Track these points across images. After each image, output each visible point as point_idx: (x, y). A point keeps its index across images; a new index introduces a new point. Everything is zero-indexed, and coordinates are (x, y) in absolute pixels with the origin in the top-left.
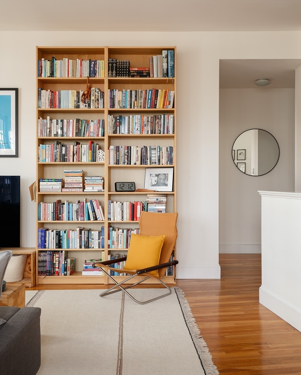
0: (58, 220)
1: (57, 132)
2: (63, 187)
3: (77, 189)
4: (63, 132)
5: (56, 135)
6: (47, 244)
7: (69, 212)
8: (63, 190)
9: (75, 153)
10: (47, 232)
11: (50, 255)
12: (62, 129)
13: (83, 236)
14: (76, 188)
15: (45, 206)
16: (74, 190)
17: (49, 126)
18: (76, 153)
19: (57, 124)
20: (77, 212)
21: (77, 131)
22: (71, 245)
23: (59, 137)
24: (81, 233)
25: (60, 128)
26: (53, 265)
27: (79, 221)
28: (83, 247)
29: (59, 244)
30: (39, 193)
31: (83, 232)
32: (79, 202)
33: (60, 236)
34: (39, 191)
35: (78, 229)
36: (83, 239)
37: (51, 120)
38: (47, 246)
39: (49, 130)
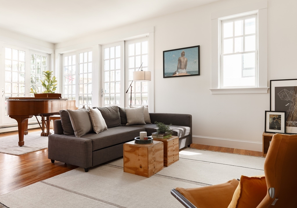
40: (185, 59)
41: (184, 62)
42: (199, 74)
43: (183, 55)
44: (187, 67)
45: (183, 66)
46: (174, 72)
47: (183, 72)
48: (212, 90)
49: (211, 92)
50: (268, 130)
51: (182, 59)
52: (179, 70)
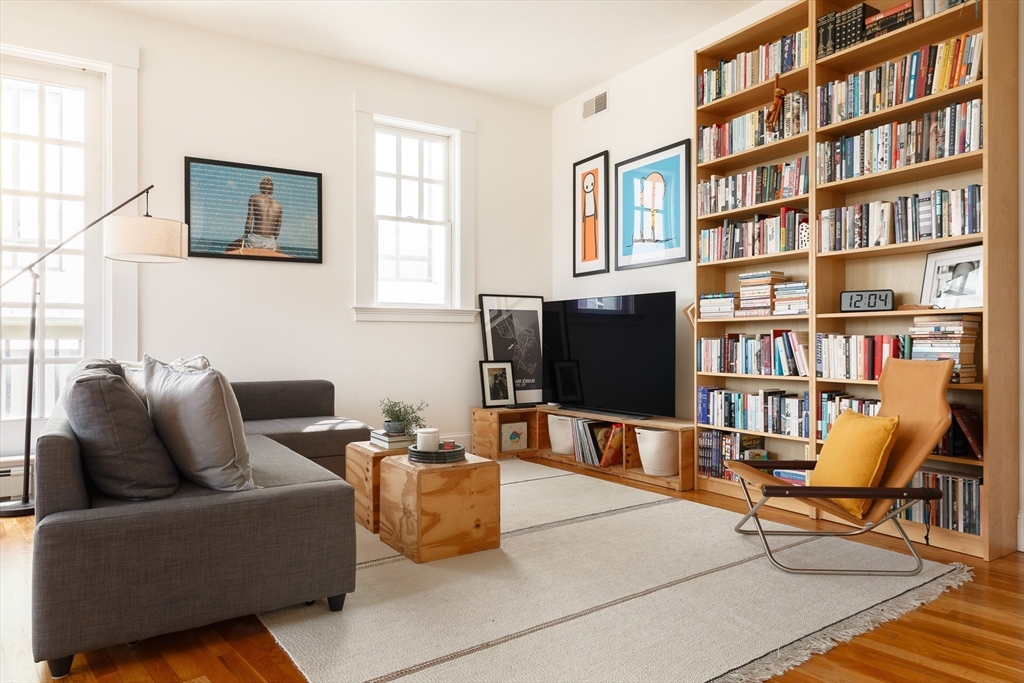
0: (729, 371)
1: (727, 202)
2: (737, 307)
3: (760, 310)
4: (736, 201)
5: (725, 208)
6: (711, 416)
7: (746, 358)
8: (738, 313)
9: (756, 237)
10: (711, 393)
11: (716, 437)
12: (734, 194)
13: (770, 406)
14: (759, 308)
15: (707, 344)
16: (755, 312)
17: (713, 194)
18: (759, 236)
19: (727, 186)
20: (759, 356)
21: (759, 192)
22: (749, 423)
23: (731, 211)
24: (766, 401)
25: (730, 193)
26: (721, 457)
27: (763, 376)
28: (770, 429)
29: (730, 420)
30: (699, 320)
31: (770, 398)
32: (762, 337)
33: (731, 404)
34: (699, 317)
35: (761, 392)
36: (770, 414)
37: (717, 181)
38: (711, 421)
39: (713, 200)
40: (276, 206)
41: (272, 213)
42: (319, 261)
43: (266, 188)
44: (281, 232)
45: (266, 225)
46: (232, 239)
47: (269, 245)
48: (358, 310)
49: (355, 317)
50: (489, 402)
51: (263, 201)
52: (253, 238)
